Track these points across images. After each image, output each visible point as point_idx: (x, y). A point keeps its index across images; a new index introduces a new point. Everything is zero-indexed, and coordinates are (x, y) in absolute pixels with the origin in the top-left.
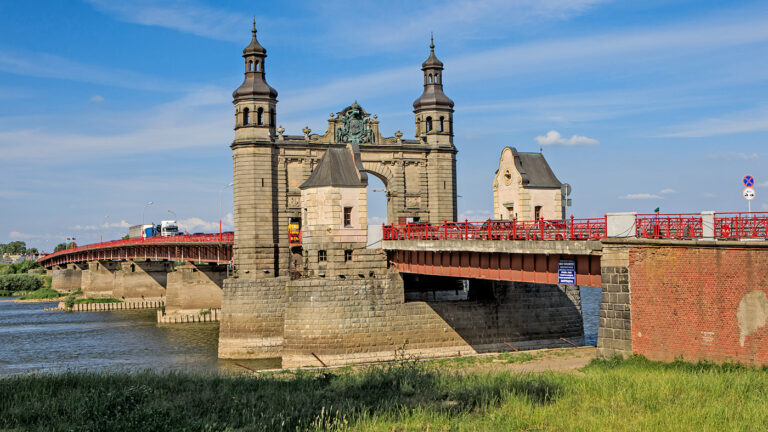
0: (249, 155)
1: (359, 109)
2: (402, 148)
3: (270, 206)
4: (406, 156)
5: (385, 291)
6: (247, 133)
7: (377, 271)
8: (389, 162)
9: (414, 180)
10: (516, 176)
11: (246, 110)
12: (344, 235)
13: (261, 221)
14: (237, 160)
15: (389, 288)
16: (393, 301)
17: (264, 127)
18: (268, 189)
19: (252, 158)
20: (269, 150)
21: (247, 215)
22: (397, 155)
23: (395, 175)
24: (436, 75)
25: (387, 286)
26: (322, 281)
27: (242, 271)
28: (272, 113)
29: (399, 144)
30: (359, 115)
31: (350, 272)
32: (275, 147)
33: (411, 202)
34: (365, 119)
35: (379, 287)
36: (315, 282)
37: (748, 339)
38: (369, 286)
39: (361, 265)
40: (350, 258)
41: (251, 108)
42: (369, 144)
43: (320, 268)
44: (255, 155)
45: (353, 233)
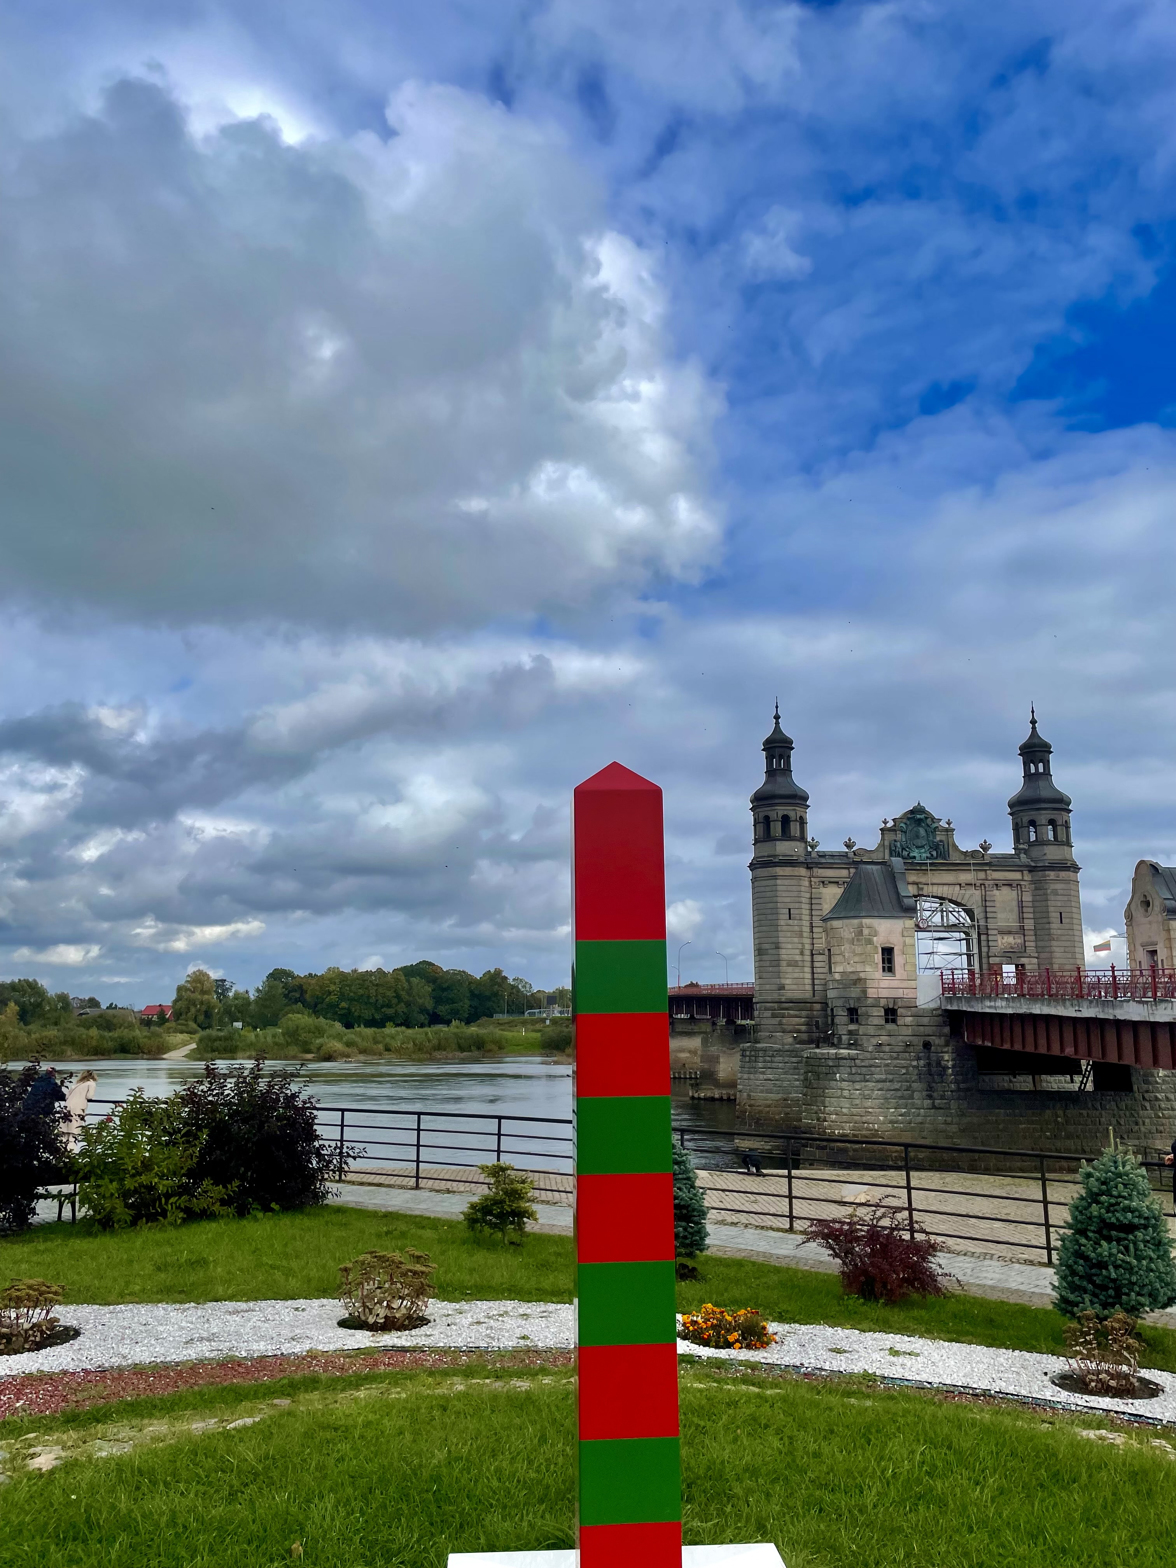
0: (770, 877)
1: (924, 812)
2: (991, 865)
3: (800, 946)
4: (997, 875)
5: (948, 1071)
6: (770, 849)
7: (935, 1041)
8: (973, 885)
9: (1012, 910)
11: (766, 819)
12: (883, 987)
13: (789, 965)
15: (954, 1067)
16: (961, 1086)
17: (791, 840)
18: (797, 923)
21: (769, 957)
22: (983, 875)
23: (981, 904)
24: (1041, 761)
25: (950, 1064)
26: (853, 1051)
28: (801, 821)
29: (986, 859)
30: (924, 821)
32: (806, 866)
33: (1008, 942)
34: (933, 825)
35: (938, 1064)
36: (843, 1053)
38: (922, 1063)
39: (910, 1031)
40: (894, 1021)
41: (773, 815)
42: (941, 861)
43: (850, 1033)
44: (777, 876)
45: (895, 984)
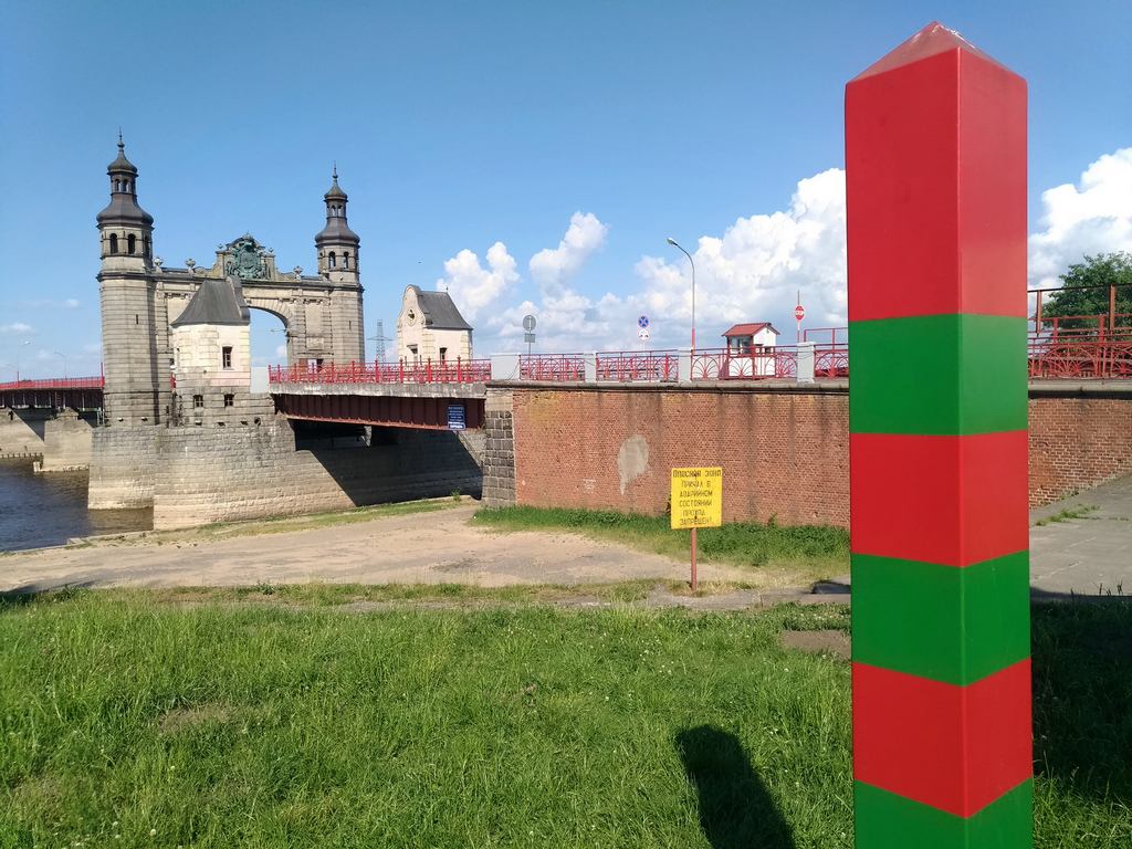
0: (118, 288)
1: (252, 240)
2: (301, 284)
3: (148, 347)
4: (306, 293)
5: (273, 439)
6: (114, 263)
7: (263, 418)
8: (288, 300)
9: (315, 320)
10: (420, 317)
11: (114, 237)
12: (222, 378)
13: (136, 363)
14: (104, 293)
15: (277, 435)
17: (138, 257)
18: (144, 328)
19: (122, 292)
20: (143, 283)
21: (119, 356)
22: (295, 292)
23: (295, 314)
24: (340, 207)
26: (198, 429)
27: (114, 418)
28: (147, 241)
29: (299, 280)
30: (252, 248)
31: (230, 419)
32: (152, 280)
33: (312, 343)
34: (259, 252)
35: (266, 434)
36: (190, 430)
37: (628, 486)
38: (253, 434)
39: (244, 411)
40: (231, 404)
41: (120, 234)
42: (264, 280)
43: (196, 415)
44: (125, 288)
45: (233, 375)
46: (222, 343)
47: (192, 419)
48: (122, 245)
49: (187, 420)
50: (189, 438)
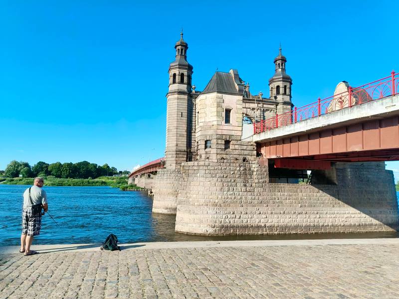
0: (175, 99)
2: (262, 101)
3: (186, 128)
5: (255, 173)
6: (175, 87)
7: (248, 157)
11: (175, 75)
13: (180, 136)
15: (257, 171)
16: (260, 180)
17: (185, 84)
18: (185, 119)
19: (177, 101)
20: (186, 97)
21: (172, 133)
22: (259, 105)
23: (258, 116)
24: (282, 64)
25: (255, 170)
26: (207, 162)
27: (168, 164)
28: (189, 78)
29: (261, 99)
31: (228, 157)
32: (190, 96)
35: (250, 169)
38: (242, 169)
43: (206, 153)
44: (178, 99)
45: (231, 128)
46: (225, 106)
47: (203, 156)
48: (178, 79)
49: (201, 156)
50: (201, 168)
